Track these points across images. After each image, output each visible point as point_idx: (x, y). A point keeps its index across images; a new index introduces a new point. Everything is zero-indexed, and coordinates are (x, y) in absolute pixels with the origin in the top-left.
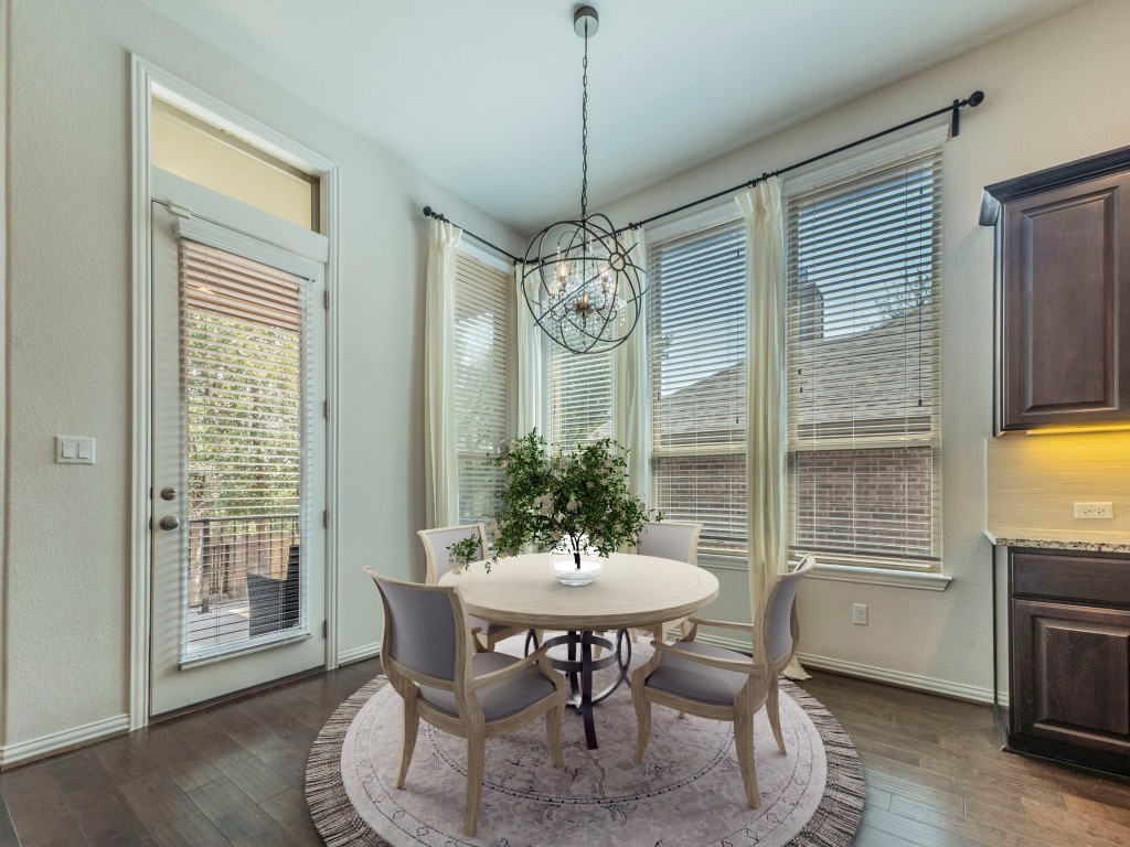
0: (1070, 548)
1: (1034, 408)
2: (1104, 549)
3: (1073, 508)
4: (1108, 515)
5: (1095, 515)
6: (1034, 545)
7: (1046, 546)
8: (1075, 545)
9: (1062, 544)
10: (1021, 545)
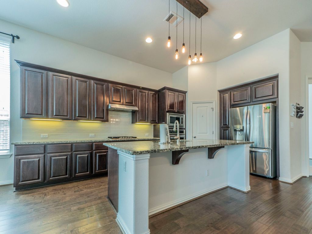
0: (27, 144)
1: (27, 114)
2: (34, 143)
3: (40, 135)
4: (47, 137)
5: (44, 137)
6: (20, 144)
7: (22, 144)
8: (28, 143)
9: (26, 143)
10: (17, 144)
